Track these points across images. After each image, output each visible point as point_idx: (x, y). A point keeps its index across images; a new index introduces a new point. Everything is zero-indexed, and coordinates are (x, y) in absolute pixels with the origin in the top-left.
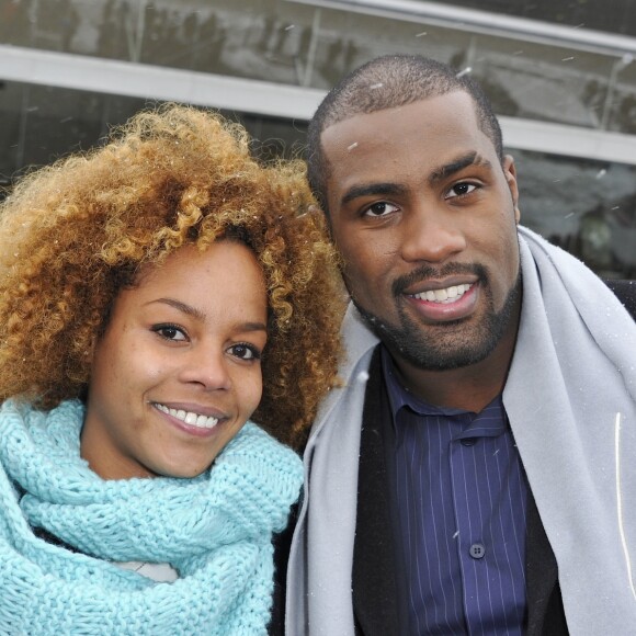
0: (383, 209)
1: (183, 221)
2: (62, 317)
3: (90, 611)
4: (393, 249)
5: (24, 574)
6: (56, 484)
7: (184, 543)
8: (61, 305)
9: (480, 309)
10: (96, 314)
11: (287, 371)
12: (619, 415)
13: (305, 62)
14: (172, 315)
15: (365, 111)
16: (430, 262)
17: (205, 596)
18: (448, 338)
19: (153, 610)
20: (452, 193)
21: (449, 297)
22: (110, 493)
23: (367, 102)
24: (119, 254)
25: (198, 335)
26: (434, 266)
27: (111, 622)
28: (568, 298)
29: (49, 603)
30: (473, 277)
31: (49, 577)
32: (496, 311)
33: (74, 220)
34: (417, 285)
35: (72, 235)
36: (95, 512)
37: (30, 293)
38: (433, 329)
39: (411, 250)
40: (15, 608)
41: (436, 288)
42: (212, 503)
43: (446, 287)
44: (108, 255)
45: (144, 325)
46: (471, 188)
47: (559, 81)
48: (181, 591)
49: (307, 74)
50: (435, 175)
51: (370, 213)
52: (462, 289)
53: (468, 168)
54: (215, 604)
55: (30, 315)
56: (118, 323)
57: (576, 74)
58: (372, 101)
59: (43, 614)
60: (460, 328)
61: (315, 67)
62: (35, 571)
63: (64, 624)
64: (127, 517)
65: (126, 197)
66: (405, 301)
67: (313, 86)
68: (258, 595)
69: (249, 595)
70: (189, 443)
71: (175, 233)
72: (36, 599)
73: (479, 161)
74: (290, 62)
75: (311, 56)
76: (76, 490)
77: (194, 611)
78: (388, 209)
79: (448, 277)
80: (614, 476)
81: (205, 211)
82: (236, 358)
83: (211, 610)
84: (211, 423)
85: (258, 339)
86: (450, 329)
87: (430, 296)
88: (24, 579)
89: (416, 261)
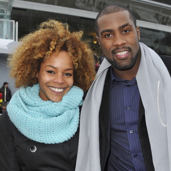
0: (109, 35)
1: (51, 49)
2: (29, 71)
3: (40, 123)
4: (112, 43)
5: (27, 117)
6: (31, 103)
7: (58, 113)
8: (29, 68)
9: (130, 57)
10: (36, 69)
11: (81, 77)
12: (159, 81)
13: (94, 6)
14: (51, 69)
15: (106, 14)
16: (119, 46)
17: (63, 119)
18: (123, 63)
19: (52, 122)
20: (124, 32)
21: (123, 54)
22: (42, 104)
23: (106, 12)
24: (38, 57)
25: (57, 72)
26: (120, 47)
27: (44, 125)
28: (150, 57)
29: (32, 122)
30: (128, 50)
31: (32, 117)
32: (133, 57)
33: (29, 49)
34: (116, 51)
35: (29, 53)
36: (40, 108)
37: (22, 65)
38: (120, 61)
39: (115, 44)
40: (26, 124)
41: (120, 52)
42: (63, 105)
43: (122, 52)
44: (36, 57)
45: (46, 71)
46: (128, 31)
47: (149, 12)
48: (58, 118)
49: (94, 9)
50: (120, 27)
51: (107, 36)
52: (126, 52)
53: (127, 27)
54: (66, 120)
55: (22, 71)
56: (41, 70)
57: (153, 11)
58: (107, 12)
59: (31, 124)
60: (125, 61)
61: (96, 7)
62: (29, 116)
63: (35, 126)
64: (46, 109)
65: (39, 44)
66: (114, 55)
67: (96, 11)
68: (76, 118)
69: (74, 119)
70: (57, 95)
71: (50, 52)
72: (29, 121)
73: (129, 25)
74: (91, 6)
75: (95, 5)
76: (35, 104)
77: (61, 122)
78: (111, 35)
79: (123, 49)
80: (157, 93)
81: (56, 46)
82: (66, 76)
83: (65, 122)
84: (61, 90)
85: (70, 72)
86: (123, 61)
87: (119, 54)
88: (27, 118)
89: (116, 46)
